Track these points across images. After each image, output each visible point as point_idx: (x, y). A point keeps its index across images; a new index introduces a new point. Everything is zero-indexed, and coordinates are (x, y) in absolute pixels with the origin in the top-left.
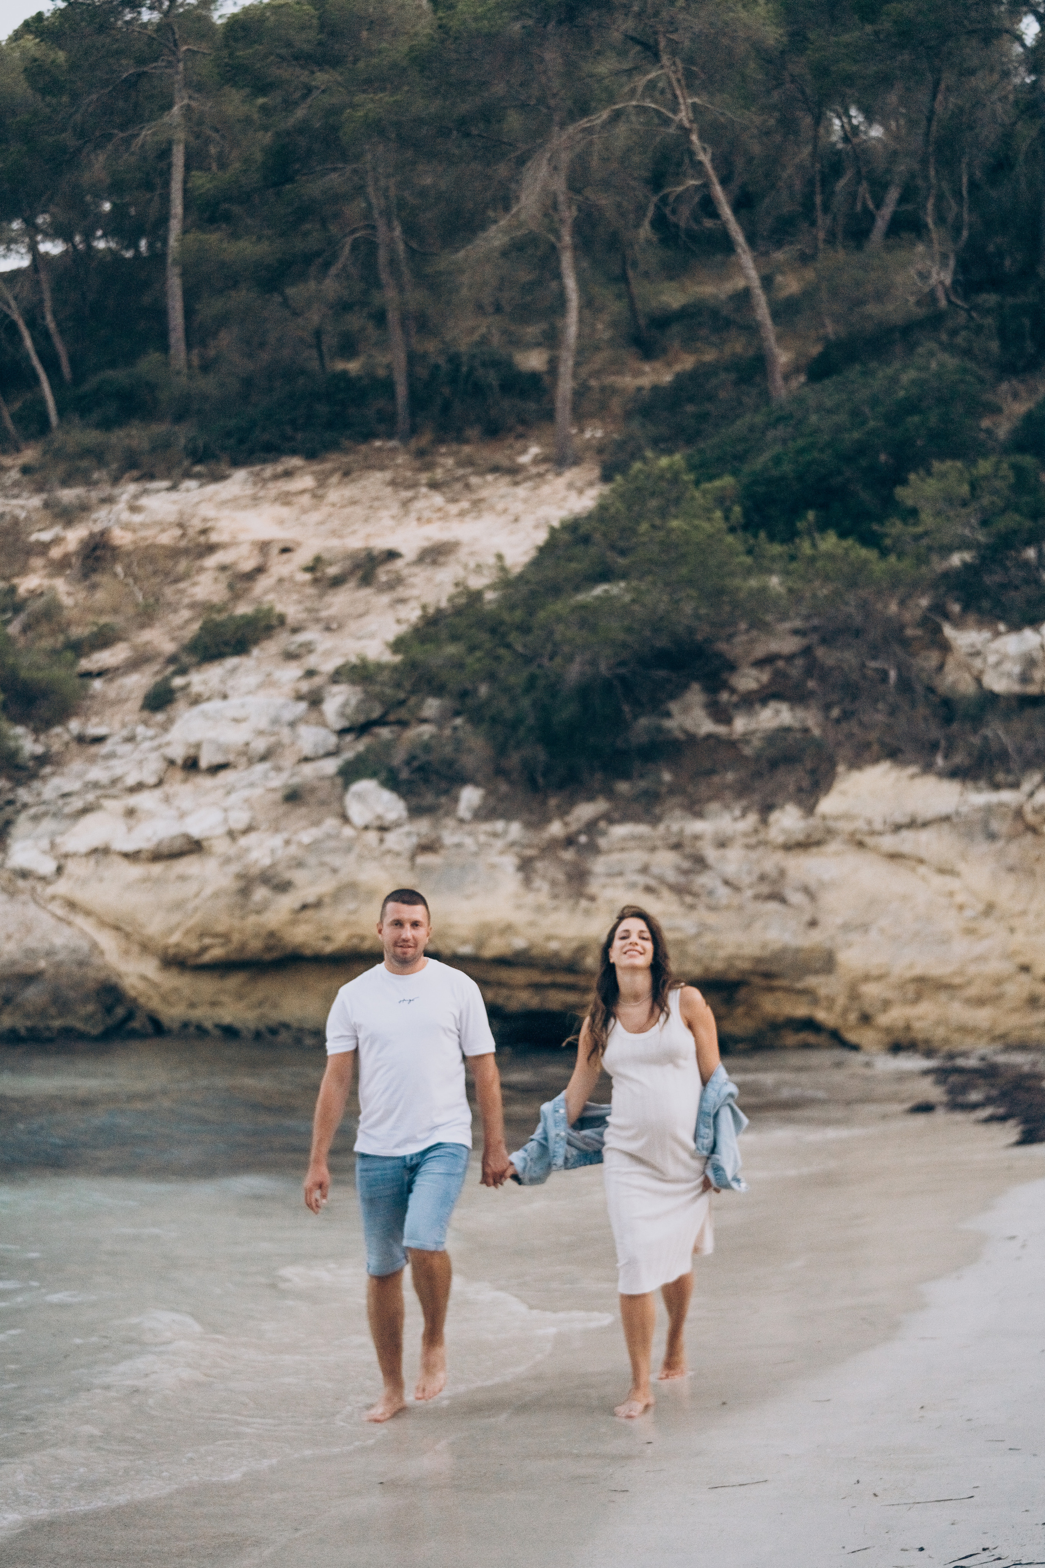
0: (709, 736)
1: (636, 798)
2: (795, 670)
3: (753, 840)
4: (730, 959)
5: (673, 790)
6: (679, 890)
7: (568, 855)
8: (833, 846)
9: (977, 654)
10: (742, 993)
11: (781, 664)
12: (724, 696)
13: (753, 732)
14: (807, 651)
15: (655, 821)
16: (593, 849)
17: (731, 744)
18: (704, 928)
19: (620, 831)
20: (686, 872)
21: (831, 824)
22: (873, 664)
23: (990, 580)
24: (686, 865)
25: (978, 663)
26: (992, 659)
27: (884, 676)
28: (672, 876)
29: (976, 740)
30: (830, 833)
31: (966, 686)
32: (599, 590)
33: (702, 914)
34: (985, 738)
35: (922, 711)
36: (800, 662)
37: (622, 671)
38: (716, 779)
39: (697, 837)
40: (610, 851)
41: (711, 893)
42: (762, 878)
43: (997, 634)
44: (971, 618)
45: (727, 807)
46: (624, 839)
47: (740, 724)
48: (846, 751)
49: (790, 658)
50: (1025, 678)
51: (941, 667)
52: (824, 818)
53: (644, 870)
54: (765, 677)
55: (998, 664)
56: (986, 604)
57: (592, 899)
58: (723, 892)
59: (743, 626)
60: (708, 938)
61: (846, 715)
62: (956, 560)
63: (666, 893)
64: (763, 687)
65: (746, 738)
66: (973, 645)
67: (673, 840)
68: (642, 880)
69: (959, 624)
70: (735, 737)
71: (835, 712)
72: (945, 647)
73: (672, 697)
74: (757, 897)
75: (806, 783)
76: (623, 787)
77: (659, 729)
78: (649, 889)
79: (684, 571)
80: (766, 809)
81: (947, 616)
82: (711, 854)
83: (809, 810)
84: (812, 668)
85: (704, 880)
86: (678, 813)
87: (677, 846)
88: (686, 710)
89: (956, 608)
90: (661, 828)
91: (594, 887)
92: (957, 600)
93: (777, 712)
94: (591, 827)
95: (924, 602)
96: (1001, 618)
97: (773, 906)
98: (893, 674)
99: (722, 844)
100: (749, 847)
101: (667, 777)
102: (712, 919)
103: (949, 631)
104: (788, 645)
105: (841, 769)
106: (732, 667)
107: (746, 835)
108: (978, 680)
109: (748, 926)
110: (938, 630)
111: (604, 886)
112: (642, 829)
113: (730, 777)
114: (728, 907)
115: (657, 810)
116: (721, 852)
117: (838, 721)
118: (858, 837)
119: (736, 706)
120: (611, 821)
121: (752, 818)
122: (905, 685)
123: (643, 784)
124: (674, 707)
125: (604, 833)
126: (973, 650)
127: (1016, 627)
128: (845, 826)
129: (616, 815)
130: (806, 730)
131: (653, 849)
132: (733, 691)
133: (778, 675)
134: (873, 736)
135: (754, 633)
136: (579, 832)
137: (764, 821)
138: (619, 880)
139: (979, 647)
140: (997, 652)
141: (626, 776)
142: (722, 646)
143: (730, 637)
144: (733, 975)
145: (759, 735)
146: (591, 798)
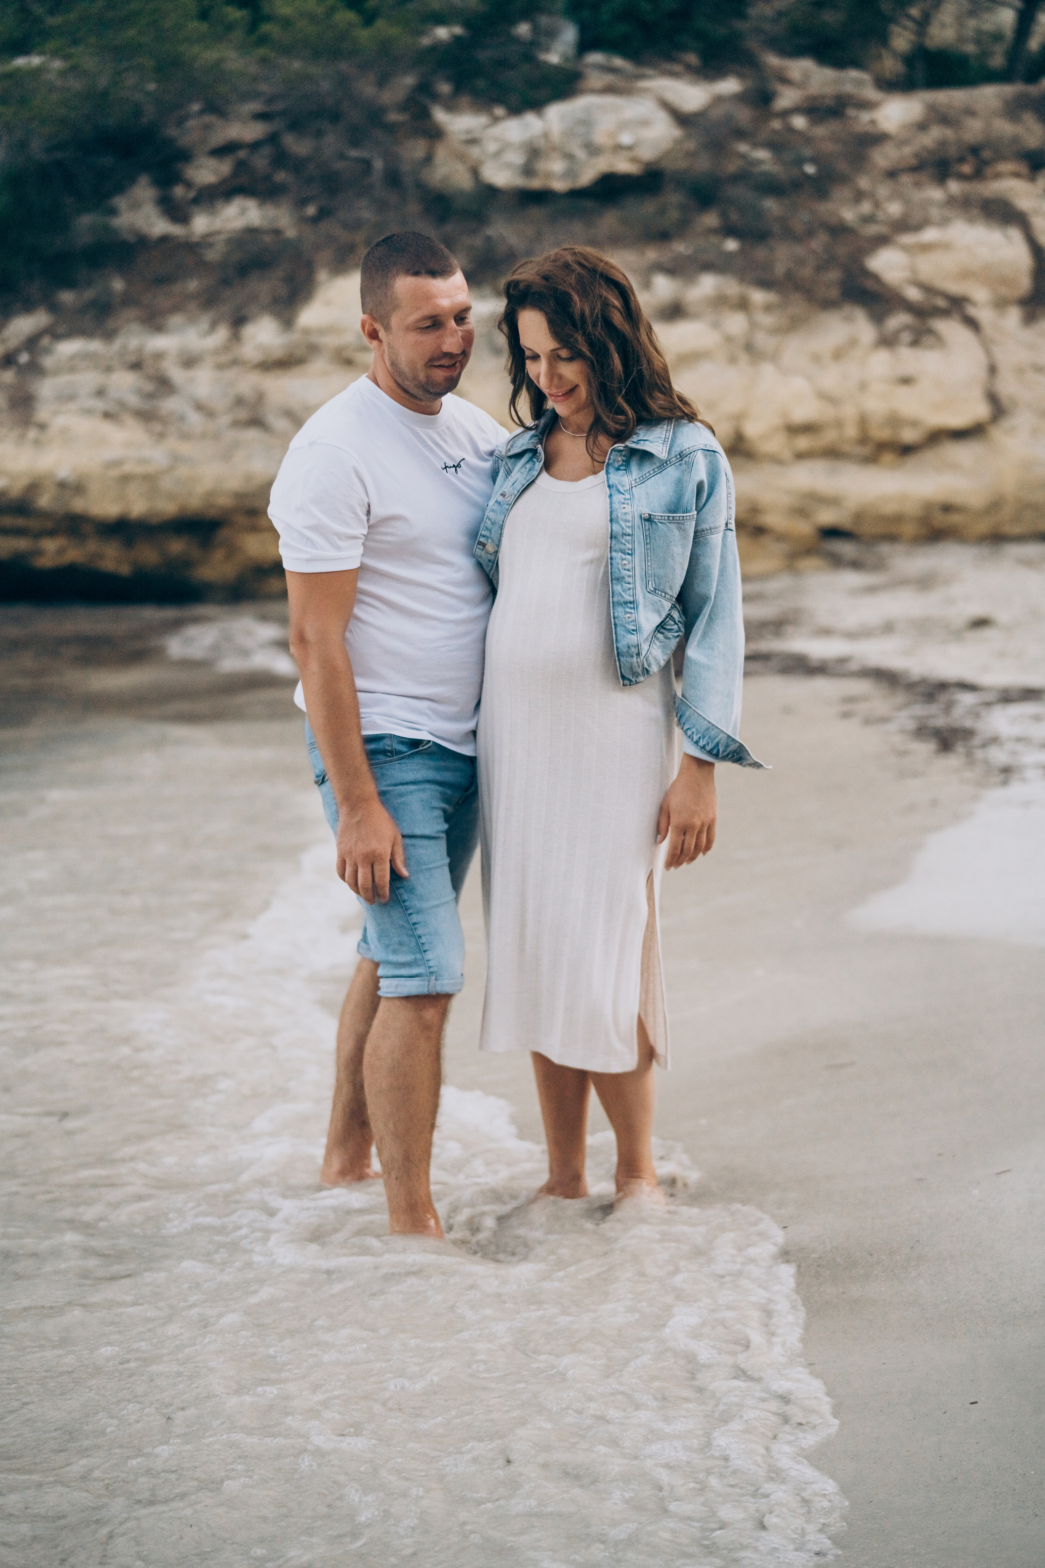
0: (164, 239)
1: (83, 310)
2: (261, 162)
3: (224, 359)
4: (210, 494)
5: (128, 300)
6: (146, 416)
7: (8, 376)
8: (318, 365)
9: (473, 141)
10: (223, 533)
11: (242, 154)
12: (179, 191)
13: (218, 233)
14: (272, 139)
15: (109, 336)
16: (35, 369)
17: (192, 247)
18: (176, 459)
19: (68, 348)
20: (150, 396)
21: (315, 339)
22: (354, 153)
23: (484, 55)
24: (149, 387)
25: (475, 152)
26: (492, 147)
27: (367, 164)
28: (133, 400)
29: (477, 241)
30: (313, 349)
31: (462, 180)
32: (20, 62)
33: (172, 443)
34: (489, 239)
35: (414, 208)
36: (266, 151)
37: (59, 155)
38: (177, 288)
39: (159, 356)
40: (57, 372)
41: (182, 418)
42: (239, 401)
43: (496, 120)
44: (465, 100)
45: (192, 320)
46: (72, 358)
47: (201, 224)
48: (326, 255)
49: (255, 146)
50: (528, 170)
51: (429, 159)
52: (307, 332)
53: (100, 393)
54: (225, 167)
55: (498, 154)
56: (481, 83)
57: (42, 427)
58: (195, 419)
59: (196, 107)
60: (182, 471)
61: (323, 214)
62: (442, 33)
63: (130, 421)
64: (223, 182)
65: (206, 241)
66: (468, 132)
67: (133, 359)
68: (100, 405)
69: (451, 107)
70: (195, 239)
71: (311, 210)
72: (435, 134)
73: (121, 188)
74: (236, 424)
75: (283, 291)
76: (67, 297)
77: (106, 228)
78: (107, 415)
79: (132, 32)
80: (238, 321)
81: (435, 97)
82: (176, 374)
83: (288, 323)
84: (281, 159)
85: (170, 405)
86: (135, 327)
87: (136, 366)
88: (136, 206)
89: (445, 88)
90: (117, 344)
91: (43, 413)
92: (448, 79)
93: (243, 211)
94: (32, 343)
95: (409, 80)
96: (498, 100)
97: (252, 434)
98: (378, 164)
99: (189, 362)
100: (220, 367)
101: (118, 285)
102: (185, 448)
103: (440, 116)
104: (252, 132)
105: (322, 275)
106: (185, 156)
107: (216, 352)
108: (475, 172)
109: (227, 456)
110: (424, 115)
111: (55, 413)
112: (95, 346)
113: (193, 285)
114: (203, 436)
115: (111, 323)
116: (190, 373)
117: (315, 220)
118: (348, 354)
119: (196, 201)
120: (57, 337)
121: (222, 334)
122: (393, 179)
123: (89, 294)
124: (120, 202)
125: (48, 351)
126: (470, 137)
127: (516, 110)
128: (330, 341)
129: (61, 330)
130: (277, 232)
131: (109, 369)
132: (189, 185)
133: (241, 166)
134: (359, 237)
135: (208, 118)
136: (17, 351)
137: (236, 337)
138: (72, 406)
139: (476, 135)
140: (496, 140)
141: (70, 284)
142: (172, 132)
143: (181, 121)
144: (212, 513)
145: (223, 237)
146: (28, 307)
